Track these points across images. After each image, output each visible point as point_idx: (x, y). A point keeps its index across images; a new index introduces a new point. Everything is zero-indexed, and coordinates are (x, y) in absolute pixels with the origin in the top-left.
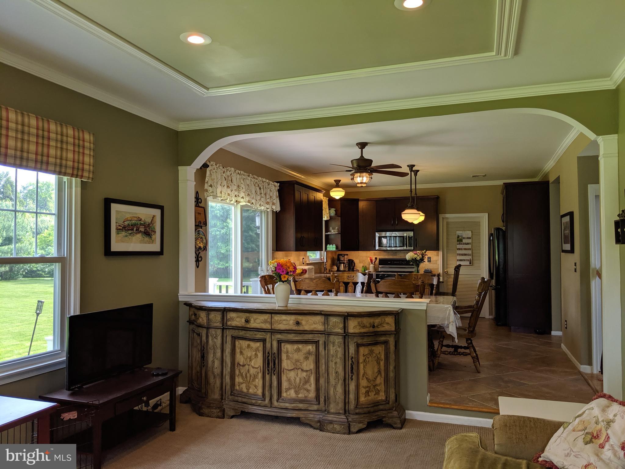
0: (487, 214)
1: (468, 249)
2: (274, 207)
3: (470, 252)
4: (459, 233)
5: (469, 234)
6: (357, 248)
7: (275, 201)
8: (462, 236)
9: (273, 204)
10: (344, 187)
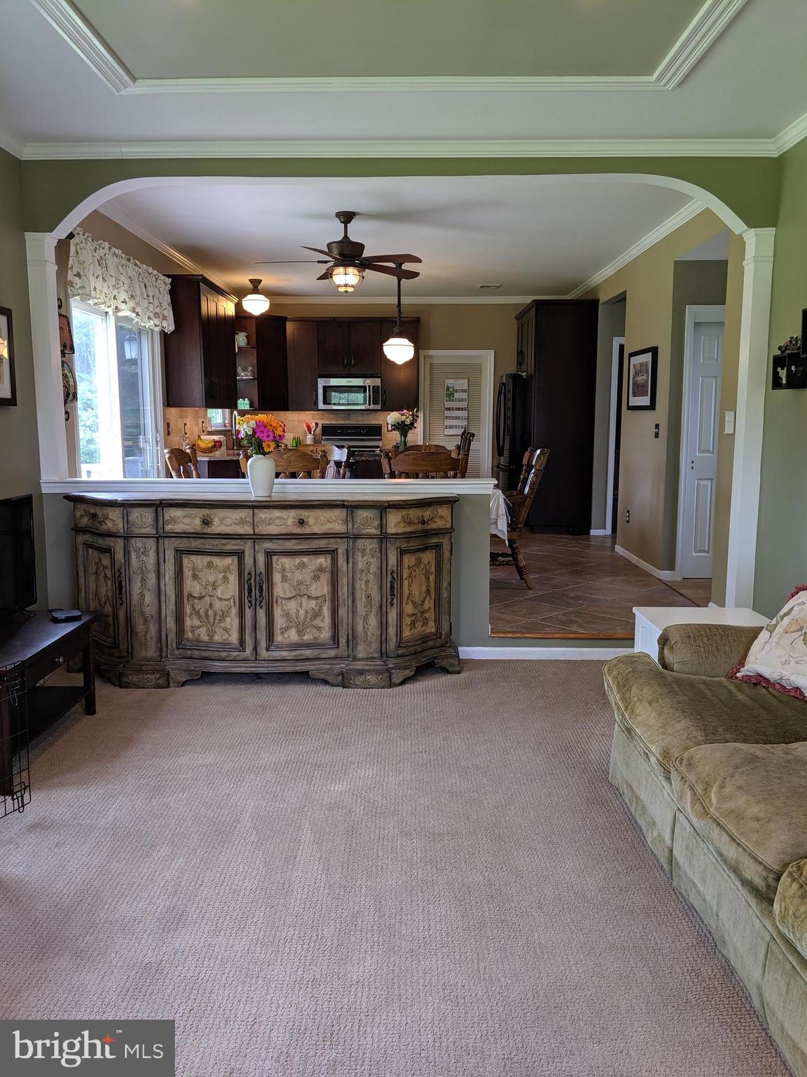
0: (492, 353)
1: (462, 409)
2: (165, 324)
3: (465, 414)
4: (449, 382)
5: (462, 384)
6: (284, 406)
7: (166, 313)
8: (454, 387)
9: (164, 318)
10: (268, 293)
